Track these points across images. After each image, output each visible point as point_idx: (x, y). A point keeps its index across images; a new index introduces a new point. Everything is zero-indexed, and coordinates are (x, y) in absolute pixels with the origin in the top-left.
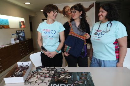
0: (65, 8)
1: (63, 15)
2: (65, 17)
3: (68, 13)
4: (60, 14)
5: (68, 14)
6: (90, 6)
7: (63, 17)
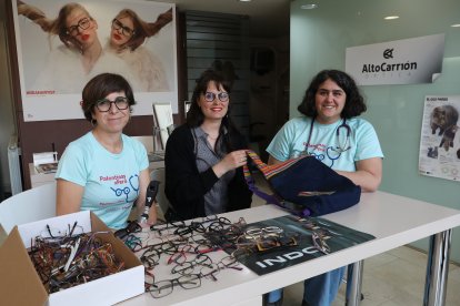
0: (65, 12)
1: (56, 40)
2: (68, 51)
3: (79, 34)
4: (46, 34)
5: (79, 38)
6: (160, 18)
7: (60, 48)
